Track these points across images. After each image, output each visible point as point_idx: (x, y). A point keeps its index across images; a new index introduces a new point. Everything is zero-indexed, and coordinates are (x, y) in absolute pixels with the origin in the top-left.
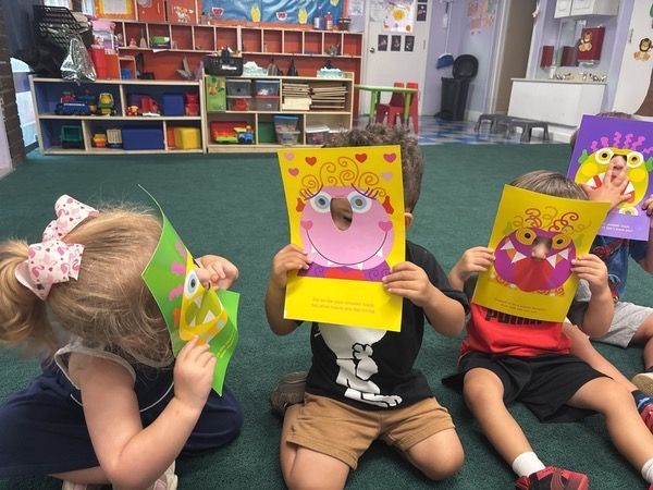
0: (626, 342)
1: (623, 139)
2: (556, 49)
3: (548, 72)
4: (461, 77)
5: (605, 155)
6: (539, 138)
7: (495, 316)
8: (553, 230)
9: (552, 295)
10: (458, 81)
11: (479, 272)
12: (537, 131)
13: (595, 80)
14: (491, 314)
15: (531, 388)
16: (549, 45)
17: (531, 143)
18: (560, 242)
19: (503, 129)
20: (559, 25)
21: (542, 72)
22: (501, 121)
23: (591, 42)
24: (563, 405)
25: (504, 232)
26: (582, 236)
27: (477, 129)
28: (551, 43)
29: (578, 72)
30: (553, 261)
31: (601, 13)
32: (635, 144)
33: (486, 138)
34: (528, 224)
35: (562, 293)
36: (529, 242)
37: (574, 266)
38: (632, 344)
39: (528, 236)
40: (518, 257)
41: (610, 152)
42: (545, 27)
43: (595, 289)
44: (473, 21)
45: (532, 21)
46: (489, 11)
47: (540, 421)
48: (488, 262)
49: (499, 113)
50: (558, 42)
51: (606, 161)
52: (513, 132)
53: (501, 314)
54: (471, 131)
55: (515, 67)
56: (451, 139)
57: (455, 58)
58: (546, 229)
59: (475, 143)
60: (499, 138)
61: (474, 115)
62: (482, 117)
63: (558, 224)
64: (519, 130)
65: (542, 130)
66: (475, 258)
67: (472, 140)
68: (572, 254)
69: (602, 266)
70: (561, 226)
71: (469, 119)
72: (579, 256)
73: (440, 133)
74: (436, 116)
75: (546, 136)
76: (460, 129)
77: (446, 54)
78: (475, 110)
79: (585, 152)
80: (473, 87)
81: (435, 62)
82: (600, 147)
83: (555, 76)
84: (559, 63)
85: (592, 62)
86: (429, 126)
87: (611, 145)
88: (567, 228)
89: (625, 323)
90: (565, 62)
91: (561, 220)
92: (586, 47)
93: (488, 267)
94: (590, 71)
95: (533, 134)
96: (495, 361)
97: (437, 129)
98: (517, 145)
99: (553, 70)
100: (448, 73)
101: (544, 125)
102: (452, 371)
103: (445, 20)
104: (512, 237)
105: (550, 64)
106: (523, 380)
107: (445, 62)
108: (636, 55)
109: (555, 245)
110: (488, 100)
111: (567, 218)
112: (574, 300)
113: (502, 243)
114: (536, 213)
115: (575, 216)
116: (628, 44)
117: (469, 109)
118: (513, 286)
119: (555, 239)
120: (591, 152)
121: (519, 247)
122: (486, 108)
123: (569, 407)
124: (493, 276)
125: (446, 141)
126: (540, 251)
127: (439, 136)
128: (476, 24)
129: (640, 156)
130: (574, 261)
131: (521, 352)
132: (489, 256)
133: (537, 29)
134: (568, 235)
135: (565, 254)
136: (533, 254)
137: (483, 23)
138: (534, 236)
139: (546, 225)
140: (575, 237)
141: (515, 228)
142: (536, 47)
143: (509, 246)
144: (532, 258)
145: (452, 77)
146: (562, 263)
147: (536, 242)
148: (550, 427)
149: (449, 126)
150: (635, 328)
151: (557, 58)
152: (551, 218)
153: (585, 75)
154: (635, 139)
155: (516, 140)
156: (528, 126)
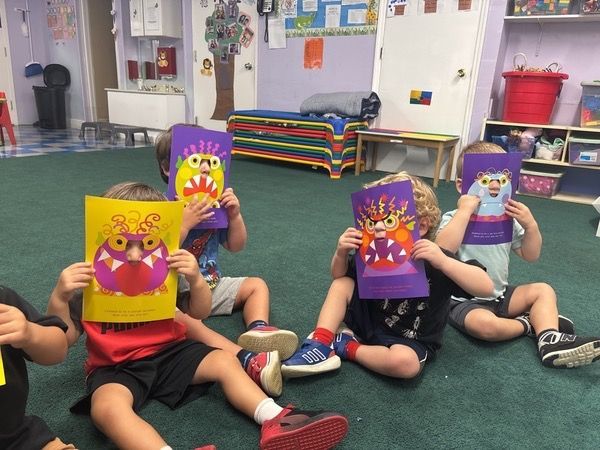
0: (230, 310)
1: (206, 146)
2: (139, 64)
3: (136, 83)
4: (53, 86)
5: (195, 160)
6: (141, 142)
7: (110, 328)
8: (140, 232)
9: (157, 294)
10: (52, 89)
11: (81, 288)
12: (138, 136)
13: (177, 91)
14: (105, 327)
15: (159, 383)
16: (133, 59)
17: (136, 147)
18: (150, 243)
19: (108, 135)
20: (137, 42)
21: (131, 84)
22: (104, 128)
23: (166, 59)
24: (189, 386)
25: (97, 243)
26: (168, 234)
27: (82, 136)
28: (134, 58)
29: (162, 84)
30: (149, 261)
31: (169, 34)
32: (214, 150)
33: (94, 145)
34: (117, 230)
35: (165, 290)
36: (122, 247)
37: (169, 263)
38: (234, 310)
39: (120, 242)
40: (116, 264)
41: (199, 157)
42: (125, 44)
43: (191, 279)
44: (55, 32)
45: (112, 38)
46: (69, 24)
47: (172, 409)
48: (87, 277)
49: (101, 120)
50: (141, 58)
51: (197, 165)
52: (118, 138)
53: (116, 324)
54: (76, 139)
55: (107, 78)
56: (56, 148)
57: (44, 67)
58: (135, 233)
59: (83, 151)
60: (106, 144)
61: (76, 122)
62: (84, 125)
63: (144, 226)
64: (123, 136)
65: (142, 134)
66: (72, 276)
67: (79, 148)
68: (165, 252)
69: (191, 258)
70: (147, 228)
71: (73, 126)
72: (171, 253)
73: (43, 142)
74: (35, 125)
75: (146, 140)
76: (65, 137)
77: (32, 62)
78: (76, 118)
79: (179, 157)
80: (70, 96)
81: (23, 71)
82: (190, 153)
83: (143, 87)
84: (144, 75)
85: (170, 77)
86: (29, 136)
87: (198, 152)
88: (154, 229)
89: (226, 295)
90: (149, 75)
91: (146, 222)
92: (164, 63)
93: (89, 281)
94: (170, 84)
95: (136, 138)
96: (121, 371)
97: (39, 138)
98: (122, 150)
99: (140, 82)
100: (39, 81)
101: (143, 130)
102: (80, 395)
103: (24, 29)
104: (106, 246)
105: (137, 77)
106: (149, 378)
107: (33, 70)
108: (202, 72)
109: (147, 247)
110: (87, 109)
111: (150, 219)
112: (178, 292)
113: (98, 254)
114: (121, 219)
115: (156, 217)
116: (195, 63)
117: (70, 117)
118: (119, 294)
119: (145, 241)
120: (184, 158)
121: (115, 255)
122: (87, 116)
123: (192, 386)
124: (97, 289)
125: (50, 150)
126: (135, 253)
127: (42, 145)
128: (58, 35)
129: (217, 159)
130: (168, 259)
131: (143, 354)
132: (87, 270)
133: (118, 44)
134: (155, 234)
135: (158, 253)
136: (129, 259)
137: (65, 35)
138: (125, 241)
139: (133, 229)
140: (162, 236)
141: (106, 237)
142: (121, 61)
143: (105, 255)
144: (130, 262)
145: (43, 85)
146: (157, 262)
147: (129, 245)
148: (180, 411)
149: (51, 135)
150: (233, 297)
151: (142, 72)
152: (136, 221)
153: (167, 87)
154: (213, 146)
155: (122, 144)
156: (130, 132)
